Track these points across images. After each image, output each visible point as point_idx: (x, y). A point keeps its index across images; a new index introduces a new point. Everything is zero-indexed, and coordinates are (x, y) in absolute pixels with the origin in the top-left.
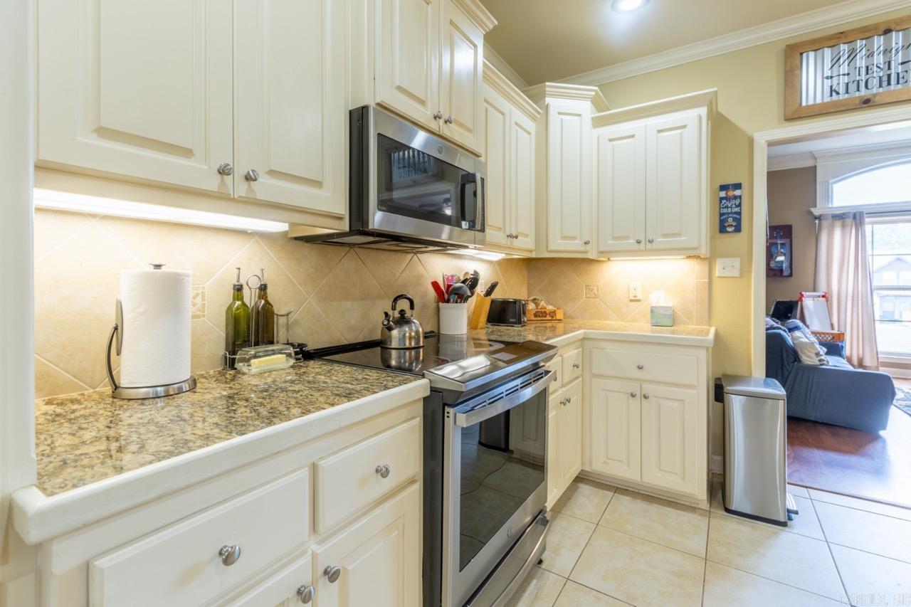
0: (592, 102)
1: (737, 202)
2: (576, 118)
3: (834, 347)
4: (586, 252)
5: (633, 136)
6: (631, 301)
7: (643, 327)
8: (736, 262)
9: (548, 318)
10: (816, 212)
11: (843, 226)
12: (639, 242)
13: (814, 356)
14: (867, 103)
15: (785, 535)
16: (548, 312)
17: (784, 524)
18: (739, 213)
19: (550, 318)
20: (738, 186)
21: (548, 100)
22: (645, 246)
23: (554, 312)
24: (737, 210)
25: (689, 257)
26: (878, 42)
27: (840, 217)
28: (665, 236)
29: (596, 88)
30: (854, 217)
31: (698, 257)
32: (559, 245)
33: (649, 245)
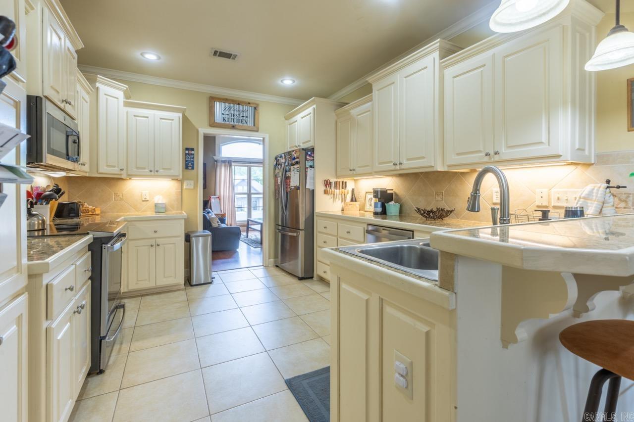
0: (124, 93)
1: (193, 157)
2: (115, 99)
3: (222, 220)
4: (121, 175)
5: (147, 117)
6: (143, 201)
7: (151, 214)
8: (192, 182)
9: (90, 213)
10: (216, 158)
11: (225, 166)
12: (151, 171)
13: (216, 223)
14: (233, 127)
15: (211, 286)
16: (90, 210)
17: (210, 283)
18: (193, 161)
19: (92, 213)
20: (193, 150)
21: (98, 85)
22: (154, 173)
23: (94, 210)
24: (192, 160)
25: (173, 180)
26: (236, 106)
27: (224, 162)
28: (164, 169)
29: (127, 86)
30: (229, 162)
31: (177, 180)
32: (104, 170)
33: (156, 173)
